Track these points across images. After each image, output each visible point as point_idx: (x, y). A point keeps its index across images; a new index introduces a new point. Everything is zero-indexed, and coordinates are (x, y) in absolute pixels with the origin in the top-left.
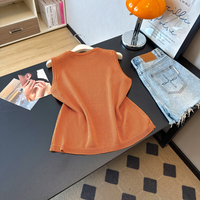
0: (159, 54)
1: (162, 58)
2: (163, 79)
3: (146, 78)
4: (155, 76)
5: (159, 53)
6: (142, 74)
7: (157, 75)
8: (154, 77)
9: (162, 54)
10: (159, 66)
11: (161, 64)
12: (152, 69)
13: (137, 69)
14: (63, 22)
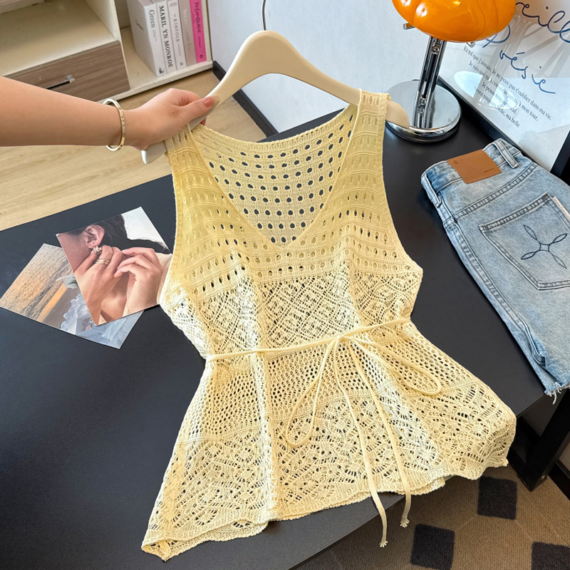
0: (509, 158)
1: (517, 172)
2: (523, 241)
3: (469, 237)
4: (499, 229)
5: (506, 154)
6: (456, 222)
7: (505, 227)
8: (495, 234)
9: (516, 159)
10: (511, 197)
11: (516, 190)
12: (490, 207)
13: (439, 207)
14: (201, 56)
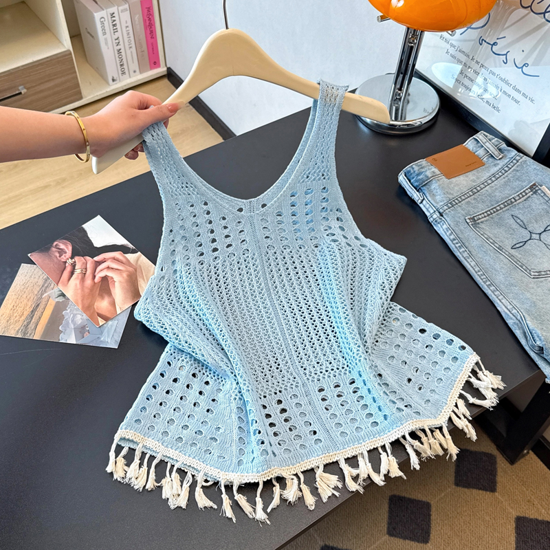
0: (493, 150)
1: (501, 163)
2: (512, 231)
3: (456, 229)
4: (486, 221)
5: (490, 146)
6: (442, 216)
7: (492, 218)
8: (482, 226)
9: (500, 150)
10: (496, 189)
11: (502, 181)
12: (475, 199)
13: (421, 202)
14: (155, 63)
